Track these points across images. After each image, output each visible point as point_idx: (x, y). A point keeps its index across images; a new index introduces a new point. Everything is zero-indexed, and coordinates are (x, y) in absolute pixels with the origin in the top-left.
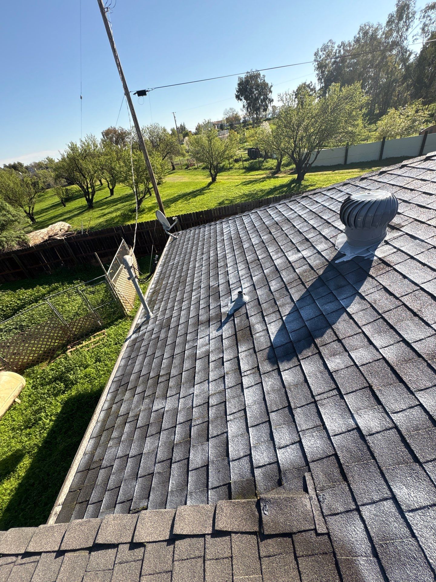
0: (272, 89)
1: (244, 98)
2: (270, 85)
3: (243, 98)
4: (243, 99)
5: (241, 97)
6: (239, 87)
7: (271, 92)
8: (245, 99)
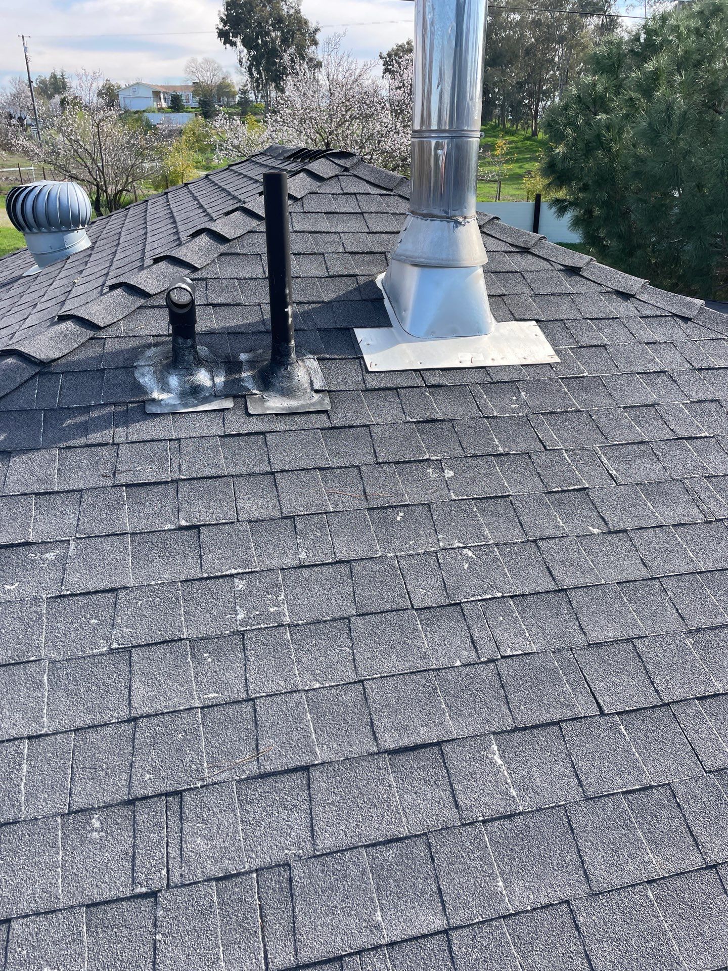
0: (318, 36)
1: (243, 41)
2: (312, 26)
3: (238, 41)
4: (239, 43)
5: (235, 36)
6: (227, 10)
7: (315, 43)
8: (245, 43)
